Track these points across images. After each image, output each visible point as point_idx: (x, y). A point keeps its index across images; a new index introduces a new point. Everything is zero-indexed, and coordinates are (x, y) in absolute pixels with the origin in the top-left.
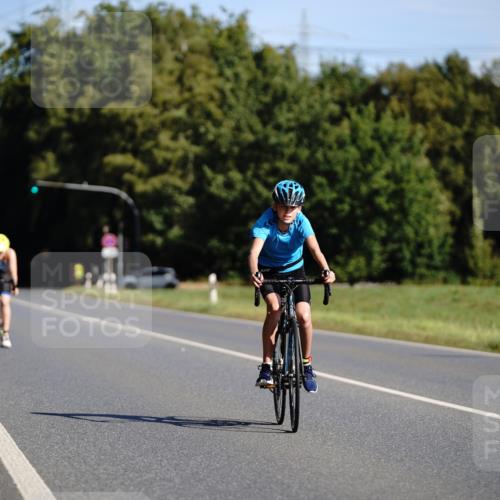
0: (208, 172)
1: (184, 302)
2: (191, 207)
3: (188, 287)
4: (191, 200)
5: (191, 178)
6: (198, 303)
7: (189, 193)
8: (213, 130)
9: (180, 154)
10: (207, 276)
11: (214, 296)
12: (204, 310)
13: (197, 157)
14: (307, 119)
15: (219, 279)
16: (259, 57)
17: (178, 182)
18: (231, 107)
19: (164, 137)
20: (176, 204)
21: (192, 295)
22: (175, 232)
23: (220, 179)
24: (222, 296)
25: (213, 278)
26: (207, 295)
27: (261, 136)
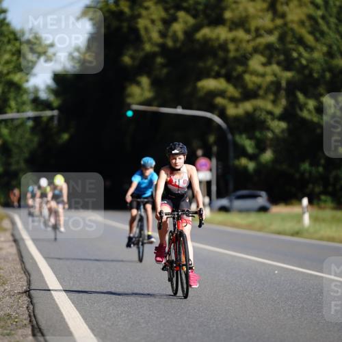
0: (301, 97)
1: (276, 226)
2: (283, 131)
3: (279, 210)
4: (283, 125)
5: (284, 102)
6: (290, 226)
7: (281, 118)
8: (305, 54)
10: (300, 200)
11: (306, 219)
12: (296, 234)
13: (289, 83)
15: (310, 202)
17: (269, 106)
18: (323, 34)
19: (256, 63)
20: (268, 129)
21: (284, 218)
22: (268, 156)
23: (311, 104)
24: (314, 219)
25: (305, 201)
26: (299, 218)
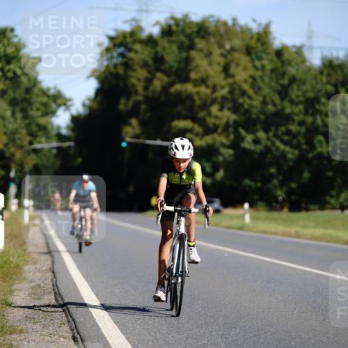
0: (243, 132)
1: (226, 223)
2: (231, 155)
3: (229, 212)
4: (231, 152)
5: (232, 137)
6: (236, 223)
7: (229, 147)
8: (248, 101)
9: (224, 120)
10: (242, 205)
11: (247, 218)
12: (241, 228)
13: (235, 122)
14: (311, 95)
15: (251, 206)
16: (279, 53)
17: (224, 140)
18: (260, 88)
19: (214, 109)
20: (220, 154)
21: (232, 217)
22: (220, 174)
23: (249, 138)
24: (252, 218)
25: (246, 206)
26: (242, 217)
27: (279, 107)
